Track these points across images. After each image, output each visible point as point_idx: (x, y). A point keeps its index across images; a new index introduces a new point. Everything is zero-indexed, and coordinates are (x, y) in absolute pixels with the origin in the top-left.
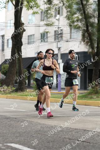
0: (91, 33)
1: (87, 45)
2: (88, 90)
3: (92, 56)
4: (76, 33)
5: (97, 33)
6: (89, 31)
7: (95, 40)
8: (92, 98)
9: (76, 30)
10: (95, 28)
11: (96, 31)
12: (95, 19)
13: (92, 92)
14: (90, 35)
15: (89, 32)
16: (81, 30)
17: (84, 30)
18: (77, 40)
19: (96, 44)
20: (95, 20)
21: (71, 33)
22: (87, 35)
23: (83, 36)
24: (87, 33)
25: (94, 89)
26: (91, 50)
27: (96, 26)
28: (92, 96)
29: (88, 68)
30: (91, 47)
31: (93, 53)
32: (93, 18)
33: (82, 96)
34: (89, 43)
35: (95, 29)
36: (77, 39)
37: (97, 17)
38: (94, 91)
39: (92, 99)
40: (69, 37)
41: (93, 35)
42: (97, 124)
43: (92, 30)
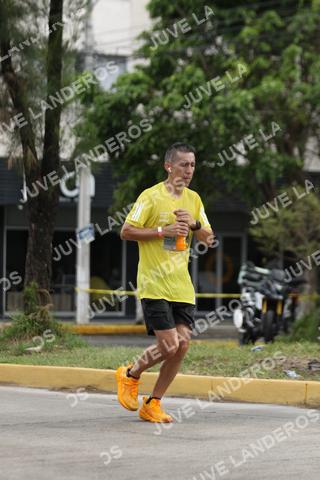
0: (20, 78)
2: (9, 319)
3: (24, 177)
5: (46, 80)
6: (12, 70)
8: (21, 352)
10: (35, 58)
11: (42, 71)
12: (38, 20)
13: (25, 329)
14: (15, 86)
15: (11, 75)
19: (43, 126)
20: (37, 25)
22: (4, 87)
24: (6, 80)
25: (30, 316)
26: (19, 152)
27: (43, 52)
28: (24, 344)
29: (6, 228)
32: (30, 17)
35: (36, 63)
37: (49, 9)
38: (32, 322)
39: (25, 357)
41: (31, 87)
42: (43, 460)
43: (23, 65)
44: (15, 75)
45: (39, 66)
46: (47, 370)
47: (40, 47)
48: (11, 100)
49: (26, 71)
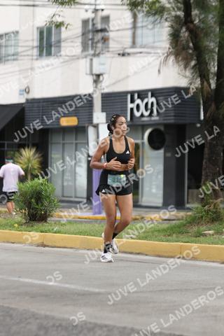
0: (198, 27)
1: (185, 68)
2: (189, 209)
3: (201, 102)
4: (150, 27)
5: (218, 30)
6: (192, 22)
7: (212, 51)
8: (199, 235)
9: (151, 19)
10: (210, 13)
11: (215, 22)
13: (202, 217)
14: (195, 34)
15: (191, 26)
16: (166, 20)
17: (177, 17)
18: (153, 51)
19: (216, 64)
21: (134, 27)
22: (187, 34)
23: (175, 36)
24: (188, 29)
25: (206, 208)
26: (198, 83)
27: (216, 7)
28: (202, 228)
30: (198, 74)
31: (205, 93)
33: (168, 228)
34: (192, 60)
35: (211, 16)
36: (153, 48)
38: (207, 212)
39: (202, 238)
40: (129, 41)
41: (207, 35)
42: (216, 316)
43: (201, 17)
44: (195, 25)
45: (212, 18)
46: (218, 248)
47: (214, 4)
48: (191, 45)
49: (203, 22)
